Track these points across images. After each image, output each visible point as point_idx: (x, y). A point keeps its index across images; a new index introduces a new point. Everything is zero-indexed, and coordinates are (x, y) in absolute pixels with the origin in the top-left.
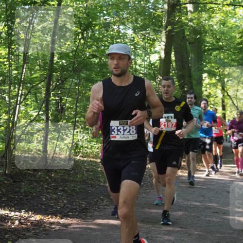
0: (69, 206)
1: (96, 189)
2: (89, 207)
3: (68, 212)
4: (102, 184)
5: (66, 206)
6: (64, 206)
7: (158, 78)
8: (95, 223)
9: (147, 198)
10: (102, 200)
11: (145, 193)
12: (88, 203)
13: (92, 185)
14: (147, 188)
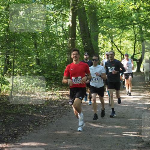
0: (6, 133)
1: (26, 118)
2: (19, 132)
3: (5, 138)
4: (30, 114)
5: (4, 133)
6: (3, 133)
7: (69, 39)
8: (21, 146)
9: (59, 122)
10: (29, 126)
11: (58, 118)
12: (19, 130)
13: (23, 115)
14: (60, 114)
